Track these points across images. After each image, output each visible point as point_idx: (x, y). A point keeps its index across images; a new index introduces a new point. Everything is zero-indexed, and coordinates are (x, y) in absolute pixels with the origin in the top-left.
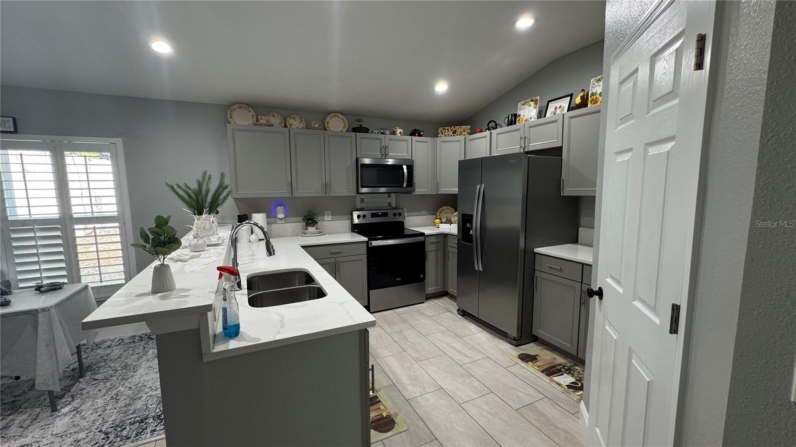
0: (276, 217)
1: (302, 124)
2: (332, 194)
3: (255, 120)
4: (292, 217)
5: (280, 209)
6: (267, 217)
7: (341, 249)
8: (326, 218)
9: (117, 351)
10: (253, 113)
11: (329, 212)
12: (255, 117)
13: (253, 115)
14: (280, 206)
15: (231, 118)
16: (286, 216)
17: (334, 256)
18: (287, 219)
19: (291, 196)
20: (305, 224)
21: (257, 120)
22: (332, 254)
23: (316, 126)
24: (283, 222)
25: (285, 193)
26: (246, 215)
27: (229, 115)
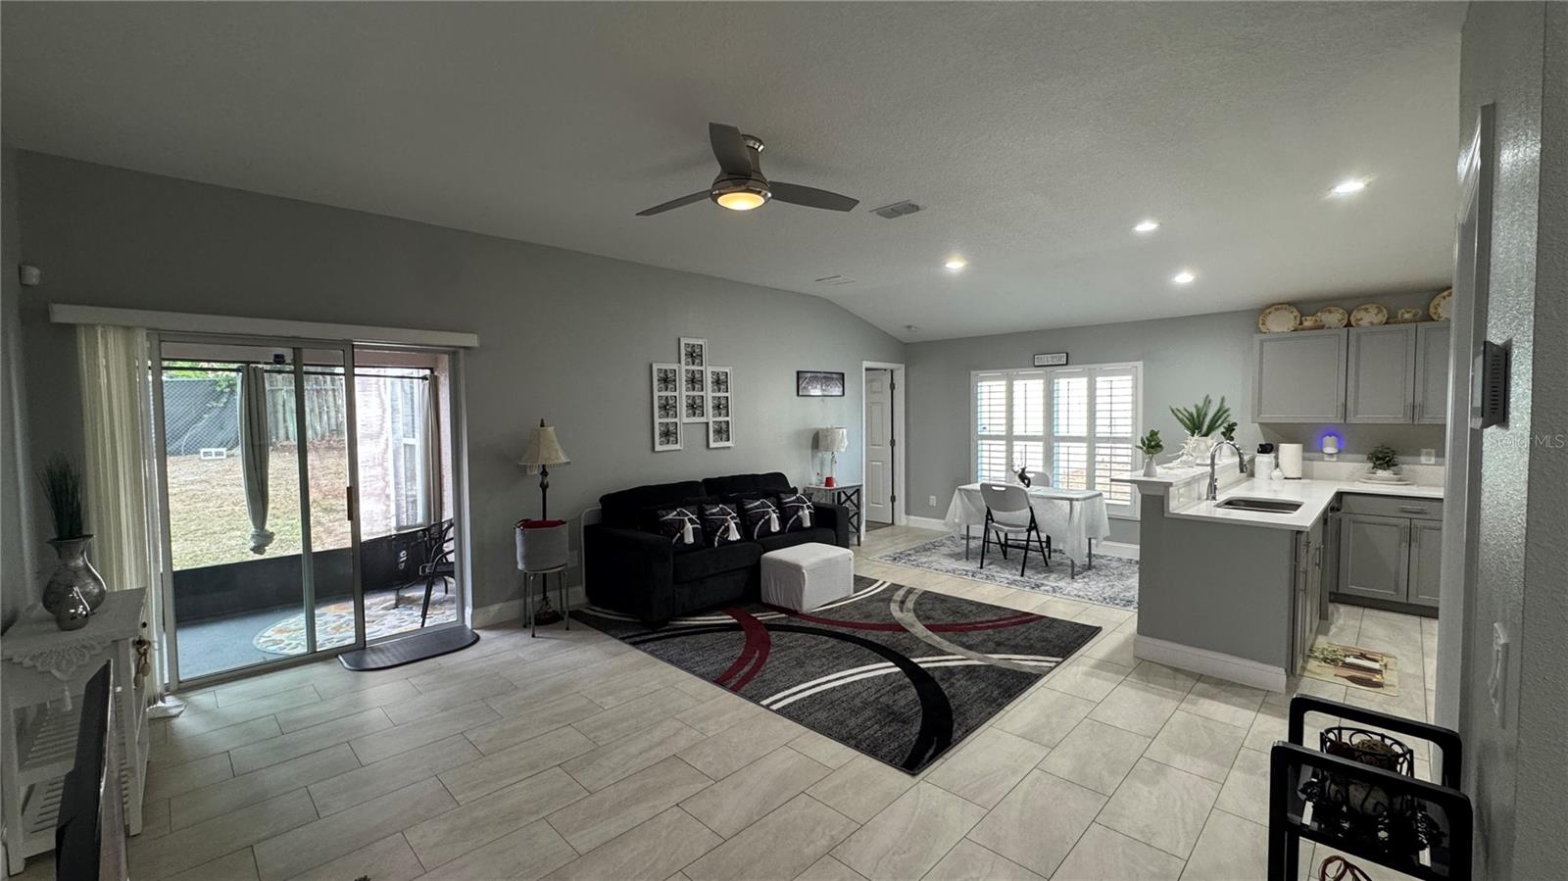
0: (1322, 452)
1: (1380, 316)
2: (1426, 421)
3: (1298, 322)
4: (1352, 453)
5: (1329, 440)
6: (1305, 450)
7: (1425, 505)
8: (1423, 459)
9: (1114, 564)
10: (1296, 313)
11: (1433, 451)
12: (1298, 318)
13: (1295, 317)
14: (1330, 436)
15: (1263, 324)
16: (1339, 452)
17: (1411, 516)
18: (1342, 456)
19: (1343, 421)
20: (1371, 465)
21: (1301, 323)
22: (1404, 511)
23: (1407, 316)
24: (1335, 459)
25: (1333, 417)
26: (1271, 445)
27: (1261, 322)
